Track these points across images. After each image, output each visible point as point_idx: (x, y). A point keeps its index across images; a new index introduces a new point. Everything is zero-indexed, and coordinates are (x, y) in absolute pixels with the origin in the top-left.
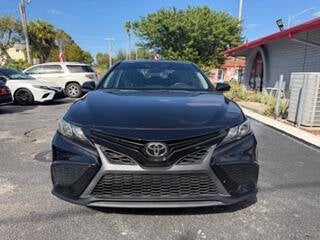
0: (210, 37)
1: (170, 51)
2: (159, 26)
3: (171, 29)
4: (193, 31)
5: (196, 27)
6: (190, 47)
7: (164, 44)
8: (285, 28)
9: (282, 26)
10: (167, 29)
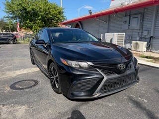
0: (49, 15)
1: (28, 21)
2: (20, 7)
3: (28, 10)
4: (41, 12)
5: (42, 10)
6: (39, 20)
7: (24, 18)
8: (92, 14)
9: (91, 13)
10: (26, 9)
